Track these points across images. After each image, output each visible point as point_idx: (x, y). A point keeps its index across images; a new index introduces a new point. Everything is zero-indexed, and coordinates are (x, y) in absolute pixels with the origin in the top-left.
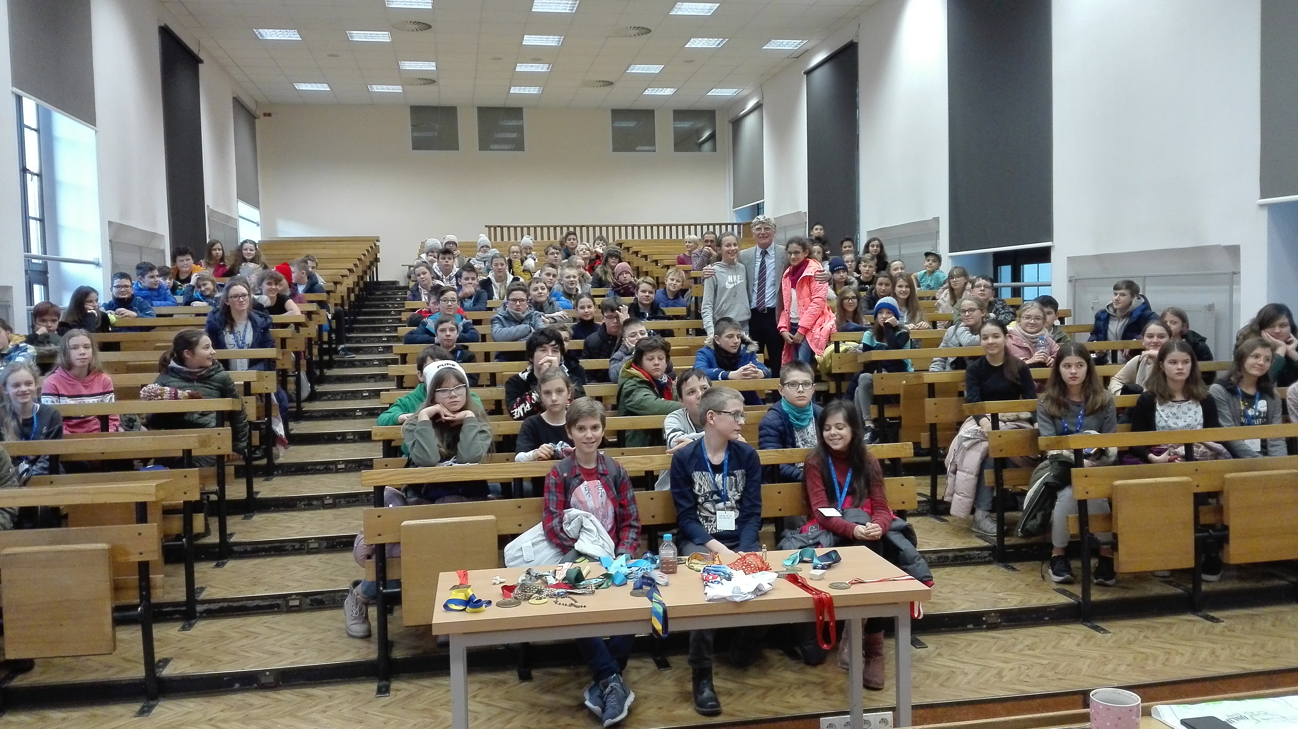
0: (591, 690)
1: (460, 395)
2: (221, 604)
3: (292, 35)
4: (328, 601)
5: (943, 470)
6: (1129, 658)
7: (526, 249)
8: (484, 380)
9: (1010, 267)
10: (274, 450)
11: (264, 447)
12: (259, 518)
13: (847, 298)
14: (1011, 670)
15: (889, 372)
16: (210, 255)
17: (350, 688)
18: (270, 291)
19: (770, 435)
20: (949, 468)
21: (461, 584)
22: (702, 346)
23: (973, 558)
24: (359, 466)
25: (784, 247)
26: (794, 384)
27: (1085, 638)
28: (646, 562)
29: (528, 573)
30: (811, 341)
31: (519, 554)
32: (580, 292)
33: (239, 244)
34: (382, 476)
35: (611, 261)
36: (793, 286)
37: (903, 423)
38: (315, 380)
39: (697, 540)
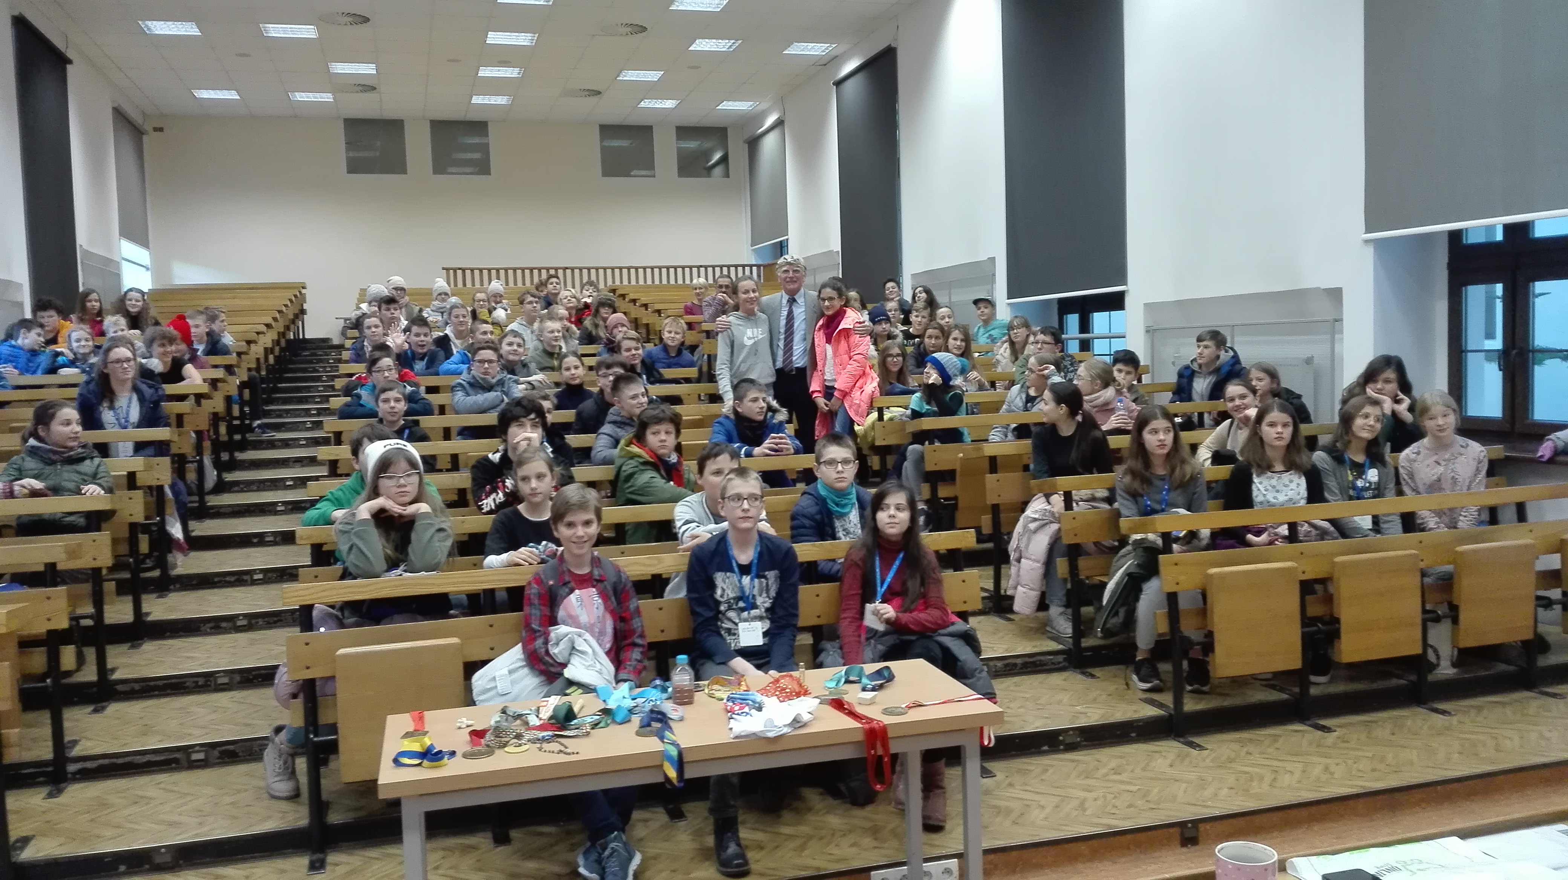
0: (586, 853)
1: (411, 484)
2: (101, 762)
3: (189, 29)
4: (243, 752)
5: (1006, 560)
6: (1231, 780)
7: (495, 297)
8: (443, 463)
9: (1077, 315)
10: (170, 558)
11: (156, 554)
12: (149, 647)
13: (891, 355)
14: (1095, 800)
15: (942, 443)
16: (84, 309)
17: (273, 865)
18: (165, 354)
19: (804, 527)
20: (1013, 556)
21: (415, 730)
22: (719, 416)
23: (1045, 665)
24: (282, 576)
25: (816, 293)
26: (832, 462)
27: (1179, 756)
28: (654, 691)
29: (504, 711)
30: (850, 407)
31: (492, 685)
32: (564, 350)
33: (123, 293)
34: (312, 591)
35: (604, 311)
36: (828, 341)
37: (961, 504)
38: (221, 467)
39: (718, 659)
